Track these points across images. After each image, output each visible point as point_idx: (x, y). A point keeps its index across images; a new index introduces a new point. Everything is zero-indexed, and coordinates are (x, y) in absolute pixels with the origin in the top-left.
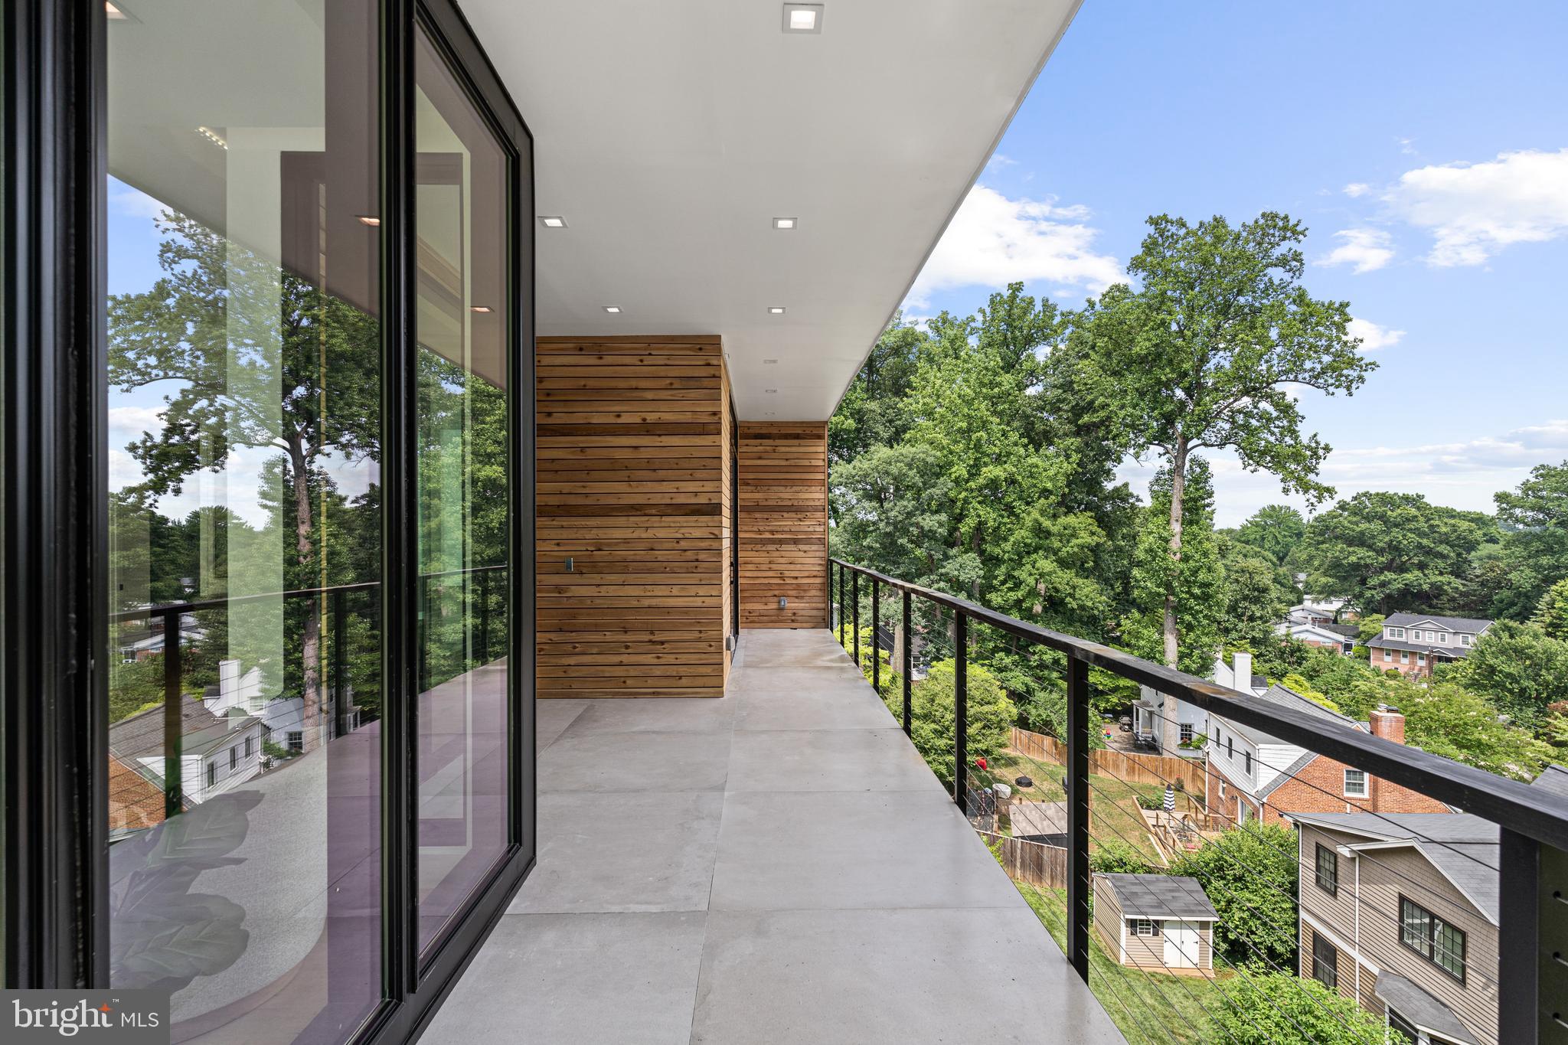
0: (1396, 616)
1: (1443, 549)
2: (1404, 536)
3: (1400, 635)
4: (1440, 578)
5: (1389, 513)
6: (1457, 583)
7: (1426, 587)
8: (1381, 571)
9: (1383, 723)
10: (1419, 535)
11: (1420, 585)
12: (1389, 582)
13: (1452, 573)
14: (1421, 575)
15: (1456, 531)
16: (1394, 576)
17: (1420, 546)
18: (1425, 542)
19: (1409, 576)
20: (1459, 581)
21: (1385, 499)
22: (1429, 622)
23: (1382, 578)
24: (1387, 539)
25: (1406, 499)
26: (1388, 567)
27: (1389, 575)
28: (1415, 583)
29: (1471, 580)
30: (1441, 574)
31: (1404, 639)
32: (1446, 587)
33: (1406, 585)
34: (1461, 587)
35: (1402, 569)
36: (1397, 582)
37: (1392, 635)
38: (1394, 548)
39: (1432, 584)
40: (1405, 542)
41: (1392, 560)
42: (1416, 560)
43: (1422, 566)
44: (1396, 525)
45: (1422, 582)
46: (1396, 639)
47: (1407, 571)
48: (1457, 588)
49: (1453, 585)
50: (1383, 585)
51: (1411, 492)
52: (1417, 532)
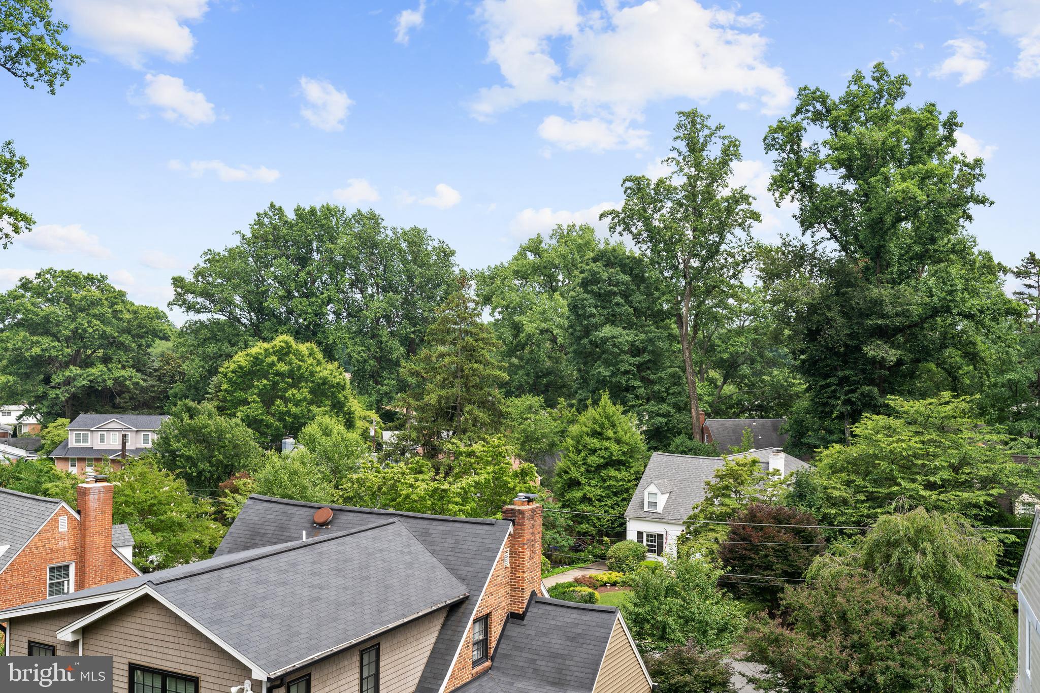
0: (82, 418)
1: (126, 339)
2: (89, 322)
3: (86, 440)
4: (123, 373)
5: (74, 295)
6: (138, 377)
7: (110, 383)
8: (66, 365)
9: (91, 497)
10: (102, 322)
11: (104, 381)
12: (74, 379)
13: (133, 367)
14: (105, 369)
15: (136, 318)
16: (79, 371)
17: (103, 336)
18: (108, 329)
19: (95, 371)
20: (139, 375)
21: (71, 279)
22: (115, 422)
23: (67, 373)
24: (72, 327)
25: (90, 279)
26: (74, 360)
27: (74, 370)
28: (100, 379)
29: (150, 375)
30: (124, 367)
31: (88, 445)
32: (128, 383)
33: (90, 381)
34: (141, 382)
35: (87, 363)
36: (82, 377)
37: (78, 441)
38: (77, 336)
39: (116, 380)
40: (91, 330)
41: (78, 352)
42: (100, 353)
43: (106, 360)
44: (82, 310)
45: (106, 377)
46: (82, 444)
47: (92, 365)
48: (138, 383)
49: (134, 380)
50: (68, 382)
51: (95, 273)
52: (101, 318)
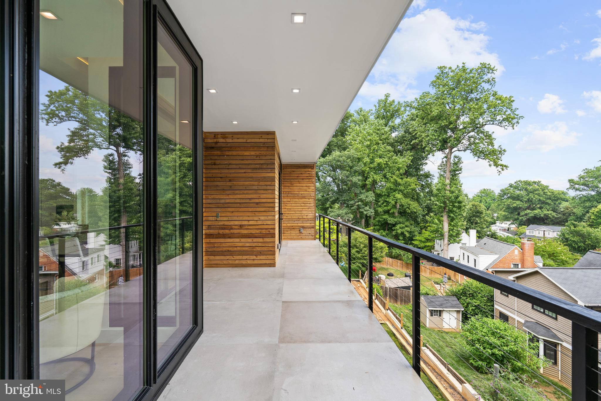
0: (531, 226)
1: (549, 201)
2: (534, 196)
3: (533, 233)
4: (548, 212)
5: (528, 188)
6: (554, 214)
7: (542, 215)
8: (526, 210)
9: (526, 245)
10: (539, 196)
11: (540, 215)
12: (529, 214)
13: (552, 210)
14: (540, 211)
15: (553, 194)
16: (530, 211)
17: (540, 200)
18: (541, 198)
19: (536, 212)
21: (527, 183)
22: (544, 228)
23: (526, 212)
24: (528, 198)
25: (535, 183)
26: (528, 208)
27: (528, 211)
28: (538, 214)
29: (559, 213)
30: (548, 210)
31: (534, 234)
32: (550, 216)
33: (535, 215)
34: (556, 216)
35: (533, 209)
36: (531, 213)
37: (530, 233)
38: (529, 200)
39: (545, 215)
40: (534, 199)
41: (530, 206)
42: (538, 206)
43: (541, 208)
44: (531, 192)
45: (541, 213)
46: (531, 234)
47: (535, 209)
48: (554, 216)
49: (552, 215)
50: (526, 215)
51: (536, 180)
52: (539, 195)
